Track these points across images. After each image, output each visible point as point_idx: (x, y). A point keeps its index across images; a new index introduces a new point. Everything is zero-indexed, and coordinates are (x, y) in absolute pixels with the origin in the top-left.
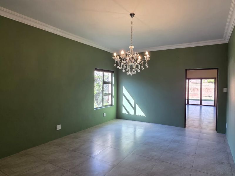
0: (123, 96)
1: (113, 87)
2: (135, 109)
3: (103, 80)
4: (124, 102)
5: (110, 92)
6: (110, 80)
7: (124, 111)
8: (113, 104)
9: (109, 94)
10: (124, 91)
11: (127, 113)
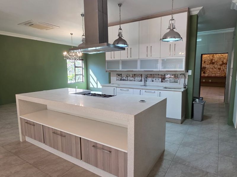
0: (90, 76)
1: (83, 70)
2: (97, 84)
3: (75, 65)
4: (91, 80)
5: (82, 73)
6: (81, 66)
7: (91, 86)
8: (84, 81)
9: (81, 75)
10: (91, 72)
11: (93, 87)
